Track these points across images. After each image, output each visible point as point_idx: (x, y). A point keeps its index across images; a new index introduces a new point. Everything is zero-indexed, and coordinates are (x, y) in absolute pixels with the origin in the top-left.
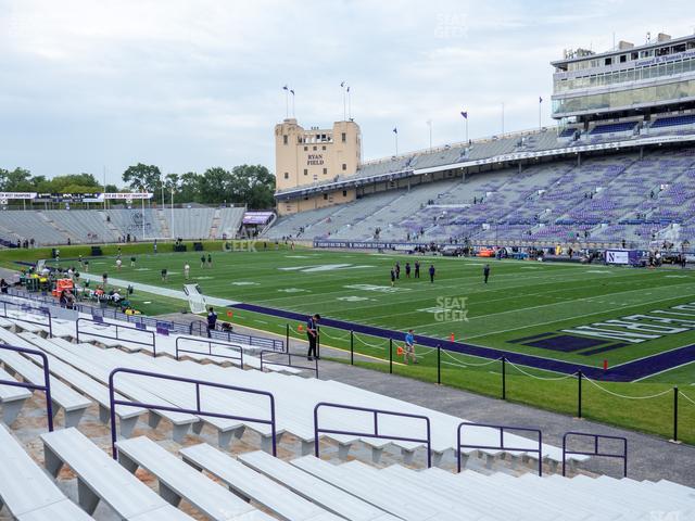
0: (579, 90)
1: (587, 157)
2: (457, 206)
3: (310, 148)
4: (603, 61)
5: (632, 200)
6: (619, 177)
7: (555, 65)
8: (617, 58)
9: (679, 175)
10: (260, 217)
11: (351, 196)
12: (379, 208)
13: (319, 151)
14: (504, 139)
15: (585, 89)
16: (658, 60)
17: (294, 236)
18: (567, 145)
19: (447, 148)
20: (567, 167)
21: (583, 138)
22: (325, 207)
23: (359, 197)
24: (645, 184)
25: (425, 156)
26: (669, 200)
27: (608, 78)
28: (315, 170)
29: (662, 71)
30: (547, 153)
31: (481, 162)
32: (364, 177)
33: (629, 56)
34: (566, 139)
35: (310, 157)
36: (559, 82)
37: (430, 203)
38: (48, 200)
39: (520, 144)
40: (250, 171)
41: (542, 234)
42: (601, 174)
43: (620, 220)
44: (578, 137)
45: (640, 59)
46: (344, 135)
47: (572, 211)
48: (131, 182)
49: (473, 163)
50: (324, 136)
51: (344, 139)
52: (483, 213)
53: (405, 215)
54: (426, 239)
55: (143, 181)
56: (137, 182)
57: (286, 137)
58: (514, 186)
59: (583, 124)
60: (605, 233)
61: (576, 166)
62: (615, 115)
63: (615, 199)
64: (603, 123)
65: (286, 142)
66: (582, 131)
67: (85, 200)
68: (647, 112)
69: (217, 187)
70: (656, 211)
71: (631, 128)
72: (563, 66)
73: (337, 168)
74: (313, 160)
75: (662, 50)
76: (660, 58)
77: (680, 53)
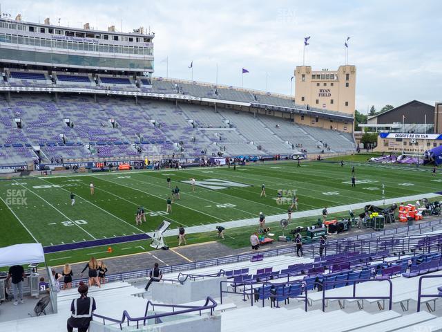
4: (27, 27)
16: (67, 38)
33: (47, 30)
44: (5, 79)
45: (55, 34)
64: (16, 70)
75: (70, 33)
76: (69, 37)
77: (81, 38)
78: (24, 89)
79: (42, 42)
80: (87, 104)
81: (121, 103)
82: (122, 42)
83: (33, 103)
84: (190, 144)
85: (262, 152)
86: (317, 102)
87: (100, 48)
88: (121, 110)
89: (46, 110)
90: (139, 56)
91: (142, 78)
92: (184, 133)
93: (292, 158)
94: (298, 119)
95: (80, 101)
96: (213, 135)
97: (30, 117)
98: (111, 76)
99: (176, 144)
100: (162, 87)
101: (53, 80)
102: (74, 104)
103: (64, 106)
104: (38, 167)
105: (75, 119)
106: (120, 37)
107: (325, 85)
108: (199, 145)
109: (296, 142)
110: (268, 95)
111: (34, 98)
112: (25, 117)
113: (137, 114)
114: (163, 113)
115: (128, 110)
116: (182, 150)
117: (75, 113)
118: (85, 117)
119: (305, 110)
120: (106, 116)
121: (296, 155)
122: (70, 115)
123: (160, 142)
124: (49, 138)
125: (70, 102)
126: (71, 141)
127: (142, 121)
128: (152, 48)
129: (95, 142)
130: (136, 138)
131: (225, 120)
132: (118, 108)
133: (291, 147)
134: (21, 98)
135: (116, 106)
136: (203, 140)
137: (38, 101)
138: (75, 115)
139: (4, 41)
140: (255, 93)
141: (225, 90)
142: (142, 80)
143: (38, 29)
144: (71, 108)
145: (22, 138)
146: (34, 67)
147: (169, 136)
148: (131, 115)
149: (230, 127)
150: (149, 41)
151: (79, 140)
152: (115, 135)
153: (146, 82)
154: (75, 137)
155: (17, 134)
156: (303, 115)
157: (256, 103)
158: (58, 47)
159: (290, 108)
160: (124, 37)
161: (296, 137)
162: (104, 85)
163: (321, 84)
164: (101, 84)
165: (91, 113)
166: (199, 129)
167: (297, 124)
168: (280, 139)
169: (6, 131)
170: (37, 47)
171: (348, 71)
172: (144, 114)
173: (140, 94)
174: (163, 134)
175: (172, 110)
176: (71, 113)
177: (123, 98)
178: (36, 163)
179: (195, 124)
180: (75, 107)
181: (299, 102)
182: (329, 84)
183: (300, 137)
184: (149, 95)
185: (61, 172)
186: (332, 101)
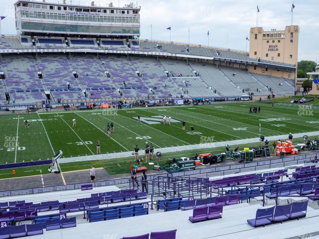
4: (48, 6)
16: (77, 13)
20: (27, 60)
27: (51, 16)
29: (79, 19)
33: (62, 8)
34: (24, 44)
44: (34, 44)
45: (68, 10)
64: (42, 38)
66: (34, 41)
72: (24, 3)
75: (79, 9)
76: (78, 12)
77: (87, 13)
78: (46, 51)
79: (59, 16)
80: (91, 60)
81: (117, 59)
82: (117, 14)
83: (53, 60)
84: (162, 88)
85: (216, 95)
86: (267, 55)
87: (101, 19)
88: (115, 64)
89: (61, 65)
90: (130, 24)
91: (133, 40)
92: (159, 81)
93: (240, 100)
94: (251, 69)
95: (87, 58)
96: (182, 82)
97: (49, 70)
98: (110, 40)
99: (151, 89)
100: (148, 47)
101: (67, 43)
102: (82, 60)
103: (75, 62)
104: (44, 106)
105: (81, 71)
106: (115, 11)
107: (273, 42)
108: (168, 90)
109: (246, 87)
110: (229, 50)
111: (54, 57)
112: (46, 70)
113: (127, 67)
114: (147, 66)
115: (121, 65)
116: (154, 93)
117: (82, 67)
118: (88, 70)
119: (257, 62)
120: (104, 69)
121: (244, 97)
122: (78, 68)
123: (139, 88)
124: (58, 85)
125: (79, 59)
126: (74, 87)
127: (129, 72)
128: (139, 18)
129: (91, 88)
130: (122, 84)
131: (193, 70)
132: (113, 63)
133: (241, 91)
134: (46, 57)
135: (113, 61)
136: (172, 85)
137: (57, 59)
138: (81, 69)
139: (32, 17)
140: (219, 49)
141: (195, 48)
142: (133, 42)
143: (56, 7)
144: (80, 63)
145: (40, 85)
146: (56, 35)
147: (147, 83)
148: (123, 68)
149: (196, 76)
150: (137, 13)
151: (80, 86)
152: (107, 83)
153: (135, 43)
154: (77, 84)
155: (37, 82)
156: (255, 66)
157: (218, 57)
158: (71, 20)
159: (244, 60)
160: (118, 11)
161: (248, 83)
162: (104, 46)
163: (271, 41)
164: (102, 45)
165: (93, 67)
166: (172, 78)
167: (251, 73)
168: (234, 85)
169: (30, 80)
170: (55, 20)
171: (292, 30)
172: (132, 67)
173: (129, 52)
174: (143, 81)
175: (154, 64)
176: (78, 67)
177: (119, 56)
178: (44, 103)
179: (170, 73)
180: (83, 63)
181: (252, 56)
182: (276, 41)
183: (251, 83)
184: (136, 53)
185: (59, 110)
186: (279, 55)
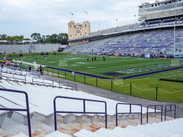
0: (145, 13)
1: (147, 30)
2: (113, 43)
3: (77, 29)
4: (151, 6)
5: (156, 42)
6: (154, 36)
7: (139, 7)
8: (155, 5)
9: (169, 35)
10: (64, 46)
11: (88, 41)
12: (94, 44)
13: (79, 29)
14: (126, 26)
15: (146, 13)
17: (72, 51)
18: (142, 28)
19: (112, 29)
20: (142, 33)
21: (146, 26)
22: (81, 44)
23: (89, 41)
24: (160, 38)
25: (106, 30)
26: (165, 42)
27: (152, 10)
28: (78, 34)
29: (166, 8)
30: (137, 30)
31: (120, 32)
32: (91, 36)
33: (157, 4)
34: (142, 26)
35: (77, 31)
36: (140, 11)
37: (107, 42)
38: (10, 42)
39: (130, 27)
40: (63, 34)
41: (132, 50)
42: (150, 35)
43: (152, 47)
44: (144, 25)
45: (160, 5)
46: (86, 25)
47: (141, 44)
48: (33, 38)
49: (118, 32)
50: (80, 25)
51: (86, 26)
52: (119, 45)
53: (100, 46)
54: (104, 52)
55: (36, 37)
56: (35, 37)
57: (71, 26)
58: (128, 38)
59: (146, 22)
60: (147, 50)
61: (144, 33)
62: (154, 20)
63: (152, 42)
64: (151, 22)
65: (71, 27)
66: (146, 24)
67: (19, 42)
68: (162, 19)
69: (55, 39)
70: (161, 44)
71: (158, 23)
72: (141, 7)
73: (84, 34)
74: (78, 32)
75: (166, 3)
76: (165, 5)
77: (170, 4)
79: (156, 9)
87: (177, 6)
